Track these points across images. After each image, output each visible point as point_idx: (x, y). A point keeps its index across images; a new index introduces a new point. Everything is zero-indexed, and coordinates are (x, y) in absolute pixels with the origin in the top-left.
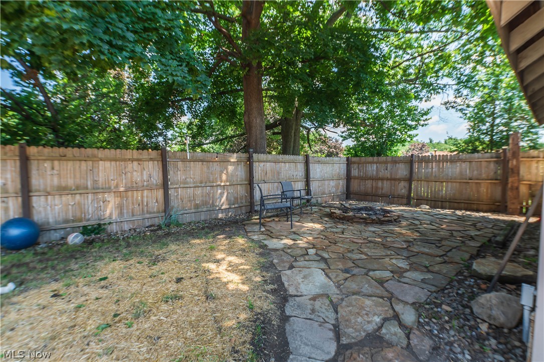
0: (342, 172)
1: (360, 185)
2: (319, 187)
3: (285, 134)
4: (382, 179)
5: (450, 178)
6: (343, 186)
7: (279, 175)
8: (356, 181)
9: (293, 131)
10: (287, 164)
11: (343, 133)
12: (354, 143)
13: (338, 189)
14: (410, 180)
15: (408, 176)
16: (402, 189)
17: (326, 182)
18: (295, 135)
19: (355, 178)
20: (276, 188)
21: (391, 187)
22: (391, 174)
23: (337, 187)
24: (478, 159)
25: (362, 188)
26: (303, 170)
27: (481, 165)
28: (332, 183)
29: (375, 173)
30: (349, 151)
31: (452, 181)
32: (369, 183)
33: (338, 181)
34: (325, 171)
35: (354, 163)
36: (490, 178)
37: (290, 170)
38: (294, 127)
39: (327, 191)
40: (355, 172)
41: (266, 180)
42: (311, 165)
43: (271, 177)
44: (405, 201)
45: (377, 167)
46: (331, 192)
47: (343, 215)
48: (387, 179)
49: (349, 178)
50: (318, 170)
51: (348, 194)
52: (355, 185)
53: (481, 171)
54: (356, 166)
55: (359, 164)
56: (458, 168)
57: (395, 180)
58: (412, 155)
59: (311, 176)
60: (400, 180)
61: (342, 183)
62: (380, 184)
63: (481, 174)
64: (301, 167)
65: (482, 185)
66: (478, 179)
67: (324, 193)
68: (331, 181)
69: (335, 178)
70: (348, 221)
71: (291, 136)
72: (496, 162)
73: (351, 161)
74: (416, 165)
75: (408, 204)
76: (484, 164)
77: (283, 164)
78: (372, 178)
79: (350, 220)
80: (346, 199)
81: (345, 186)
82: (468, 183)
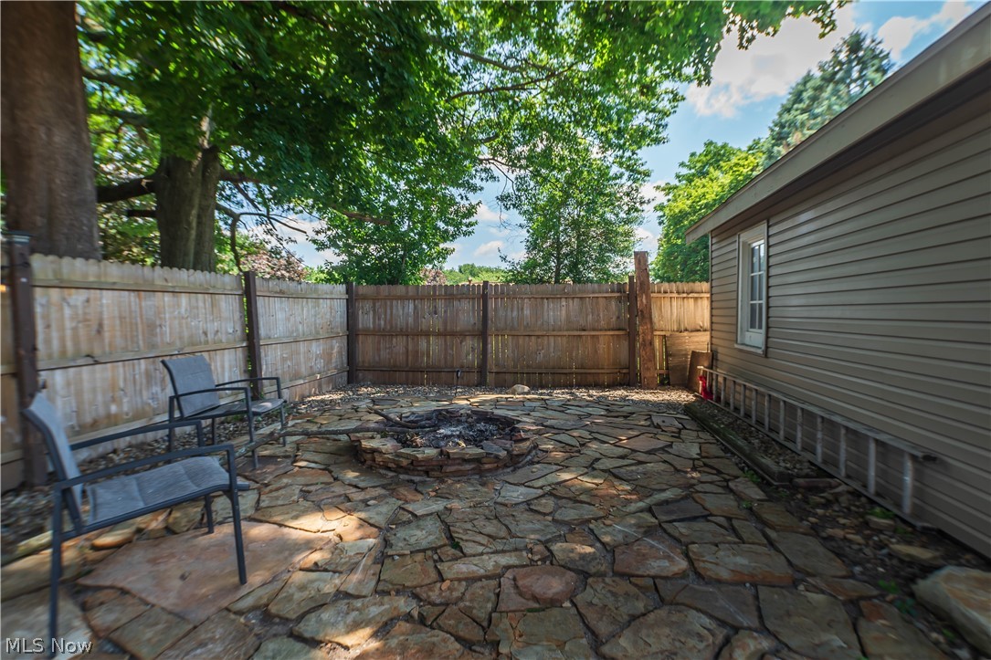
0: (338, 319)
1: (379, 350)
2: (284, 360)
3: (170, 219)
4: (427, 334)
5: (551, 328)
6: (340, 353)
7: (153, 334)
8: (370, 339)
9: (194, 212)
10: (184, 299)
11: (318, 233)
12: (341, 258)
13: (329, 361)
14: (483, 334)
15: (479, 326)
16: (468, 352)
17: (302, 347)
18: (199, 223)
19: (367, 332)
20: (141, 379)
21: (446, 349)
22: (445, 323)
23: (327, 356)
24: (593, 293)
25: (384, 354)
26: (237, 315)
27: (597, 303)
28: (317, 348)
29: (411, 320)
30: (329, 273)
31: (555, 333)
32: (399, 345)
33: (329, 341)
34: (299, 319)
35: (365, 298)
36: (612, 326)
37: (196, 316)
38: (196, 201)
39: (304, 371)
40: (366, 320)
41: (97, 352)
42: (260, 302)
43: (119, 342)
44: (475, 377)
45: (415, 307)
46: (315, 369)
47: (407, 456)
48: (439, 334)
49: (352, 333)
50: (280, 315)
51: (353, 373)
52: (367, 349)
53: (598, 315)
54: (368, 305)
55: (375, 300)
56: (564, 309)
57: (453, 334)
58: (486, 283)
59: (263, 332)
60: (463, 335)
61: (338, 346)
62: (423, 344)
63: (598, 321)
64: (230, 308)
65: (601, 339)
66: (594, 330)
67: (297, 376)
68: (314, 343)
69: (323, 334)
70: (427, 473)
71: (189, 224)
72: (619, 299)
73: (357, 295)
74: (492, 304)
75: (481, 384)
76: (602, 302)
77: (167, 298)
78: (405, 333)
79: (437, 471)
80: (348, 383)
81: (345, 353)
82: (580, 336)
